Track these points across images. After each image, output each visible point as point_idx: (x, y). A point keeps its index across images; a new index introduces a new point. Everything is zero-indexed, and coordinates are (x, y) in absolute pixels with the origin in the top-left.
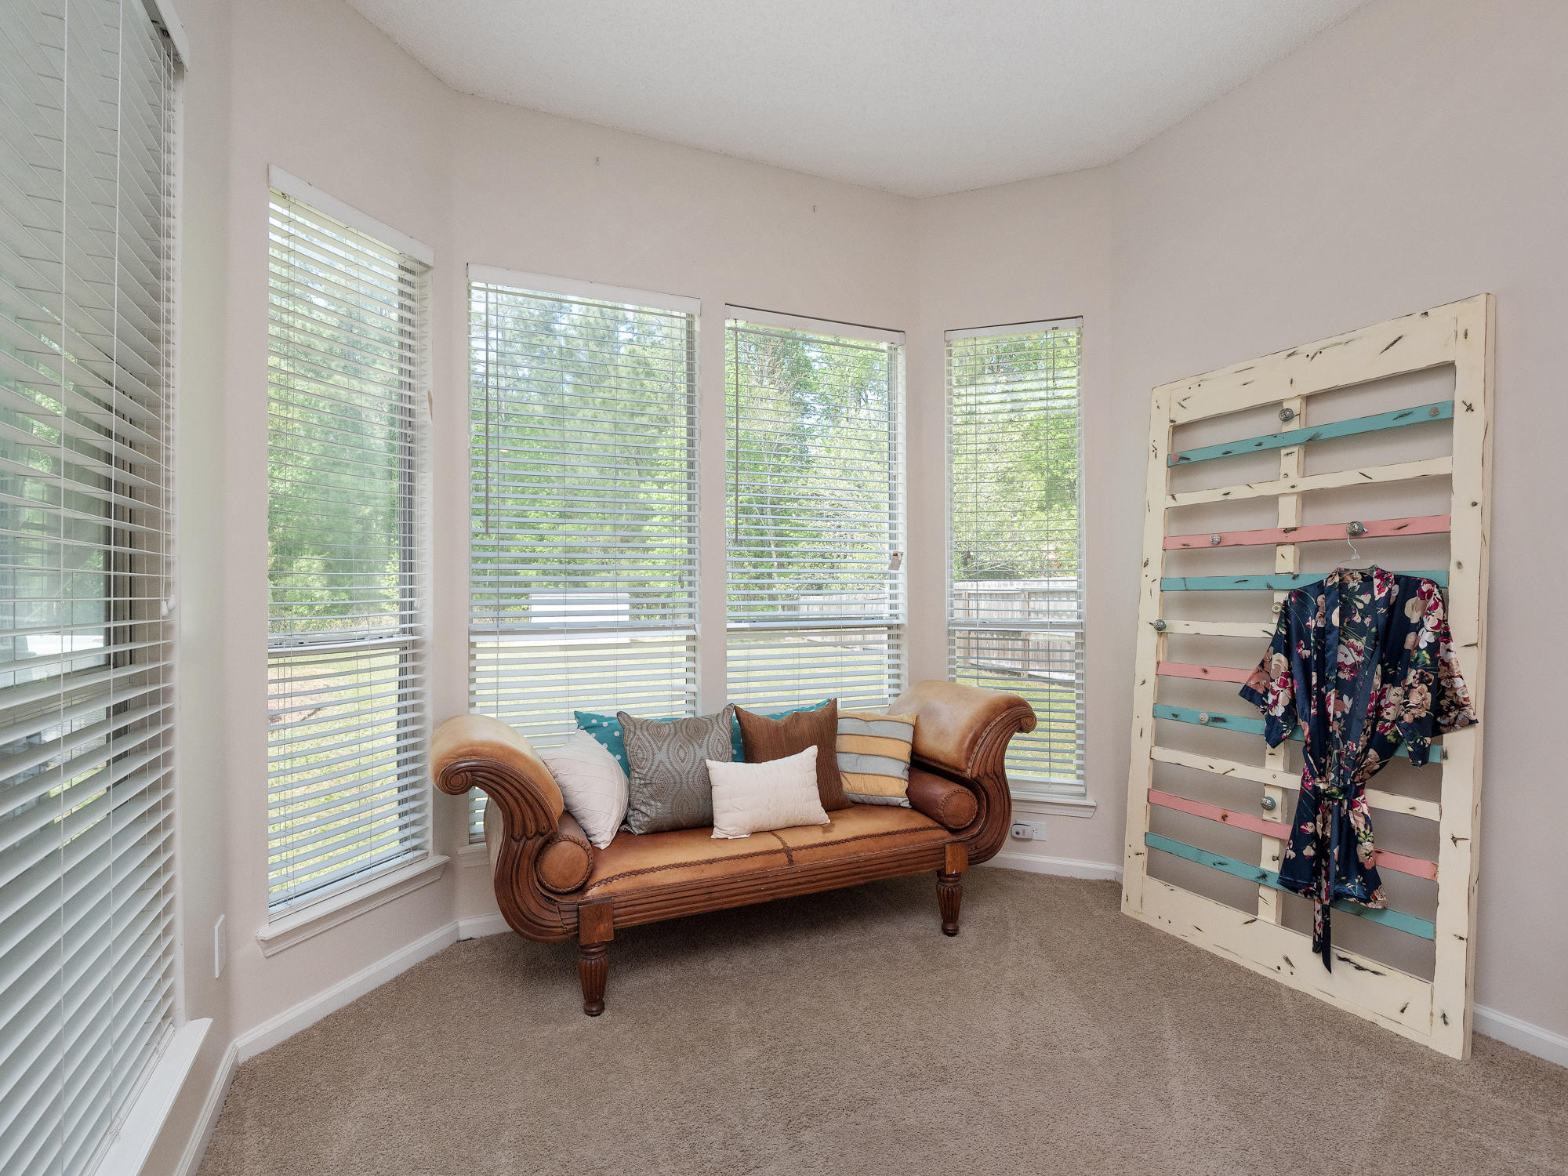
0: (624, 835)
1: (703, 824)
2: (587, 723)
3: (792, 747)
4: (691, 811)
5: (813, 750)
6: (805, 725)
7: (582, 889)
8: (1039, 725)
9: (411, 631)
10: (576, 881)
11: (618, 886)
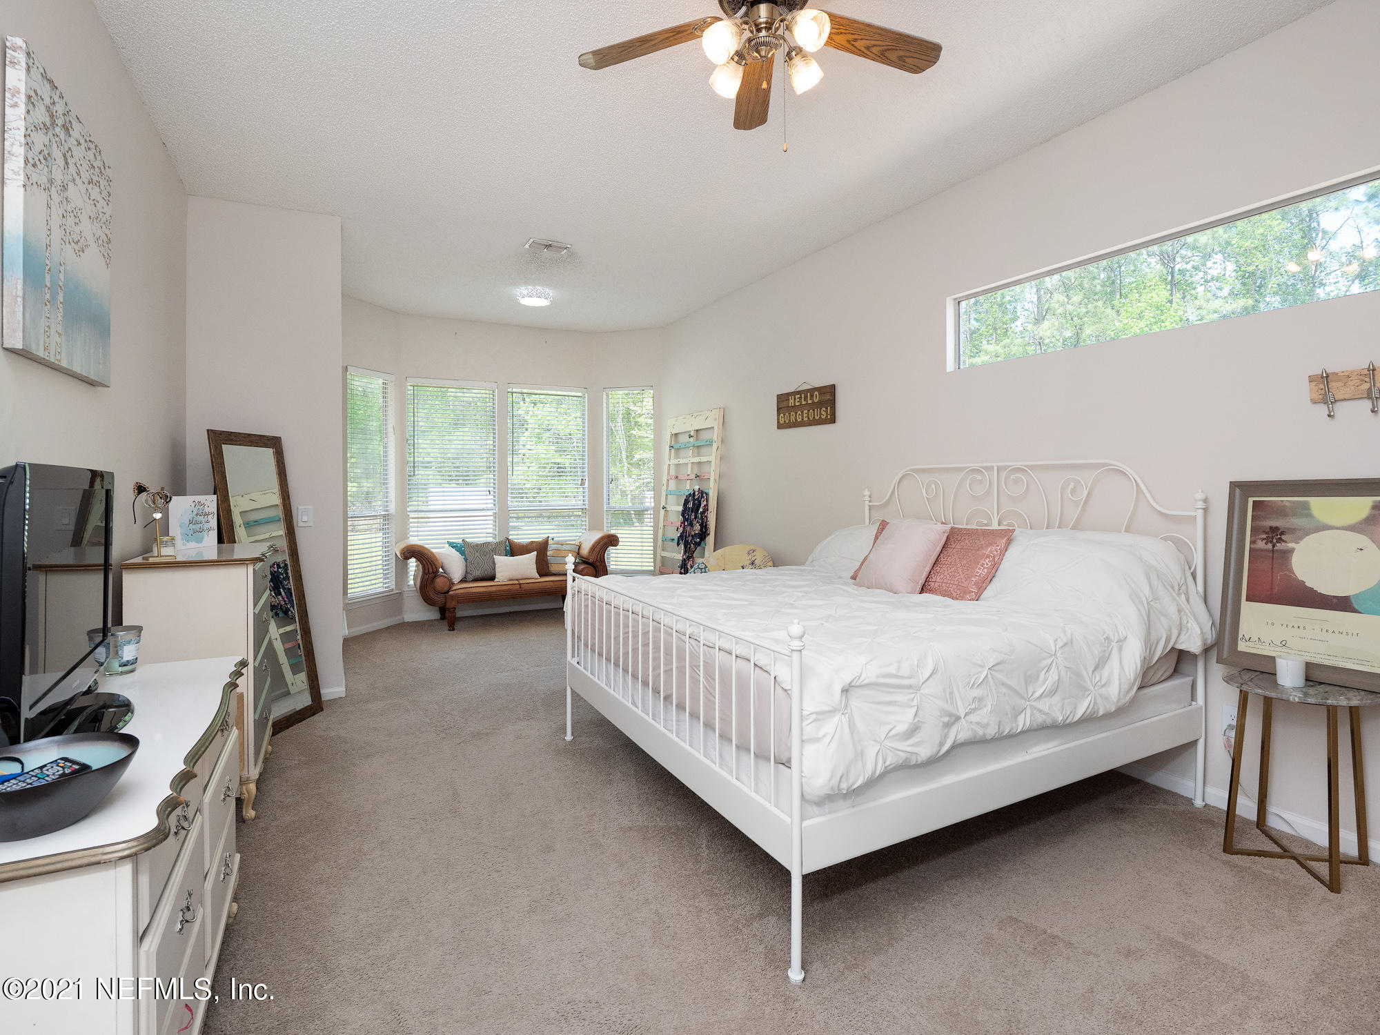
0: (463, 581)
1: (492, 578)
2: (452, 545)
3: (529, 552)
4: (488, 573)
5: (535, 553)
6: (534, 545)
7: (448, 592)
8: (620, 543)
9: (387, 511)
10: (446, 589)
11: (458, 592)
